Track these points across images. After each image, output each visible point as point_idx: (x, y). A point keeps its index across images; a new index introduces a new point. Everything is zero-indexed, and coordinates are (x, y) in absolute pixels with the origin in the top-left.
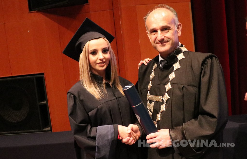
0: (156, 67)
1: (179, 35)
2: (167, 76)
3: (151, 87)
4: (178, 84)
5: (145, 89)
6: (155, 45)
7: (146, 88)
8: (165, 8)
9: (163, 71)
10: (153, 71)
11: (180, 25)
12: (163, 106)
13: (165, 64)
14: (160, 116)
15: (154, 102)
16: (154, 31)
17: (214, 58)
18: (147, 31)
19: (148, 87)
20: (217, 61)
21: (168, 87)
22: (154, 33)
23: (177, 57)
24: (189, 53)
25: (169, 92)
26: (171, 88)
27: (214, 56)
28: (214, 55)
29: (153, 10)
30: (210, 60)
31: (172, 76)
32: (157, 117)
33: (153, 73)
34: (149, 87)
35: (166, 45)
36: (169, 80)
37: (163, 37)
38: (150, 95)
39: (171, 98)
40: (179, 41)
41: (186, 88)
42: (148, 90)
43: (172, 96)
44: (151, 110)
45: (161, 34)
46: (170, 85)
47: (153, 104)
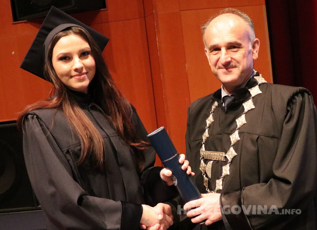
0: (216, 107)
1: (255, 58)
2: (233, 121)
3: (207, 138)
4: (250, 133)
5: (198, 141)
6: (216, 70)
7: (200, 140)
8: (235, 14)
9: (227, 113)
10: (212, 113)
11: (257, 42)
12: (226, 168)
13: (230, 102)
14: (221, 183)
15: (212, 162)
16: (216, 49)
17: (306, 95)
18: (205, 49)
19: (203, 137)
20: (311, 100)
21: (235, 138)
22: (216, 52)
23: (249, 92)
24: (268, 86)
25: (236, 146)
26: (239, 139)
27: (307, 92)
28: (307, 90)
29: (216, 17)
30: (301, 97)
31: (242, 121)
32: (217, 185)
33: (211, 116)
34: (205, 138)
35: (233, 72)
36: (237, 127)
37: (229, 59)
38: (206, 150)
39: (239, 156)
40: (254, 68)
41: (262, 139)
42: (203, 143)
43: (241, 152)
44: (207, 173)
45: (226, 54)
46: (238, 136)
47: (210, 164)
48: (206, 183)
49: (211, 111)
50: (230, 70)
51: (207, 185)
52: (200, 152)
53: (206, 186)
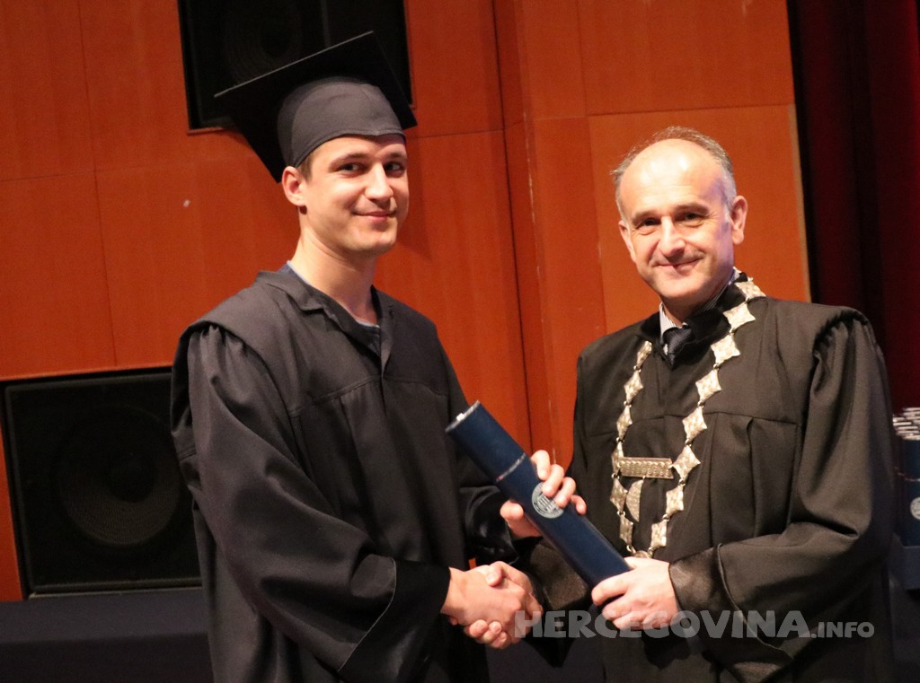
0: (649, 355)
1: (737, 241)
2: (691, 387)
3: (629, 427)
4: (730, 414)
5: (608, 435)
6: (649, 270)
7: (610, 432)
8: (691, 140)
9: (674, 367)
10: (637, 369)
11: (740, 204)
13: (681, 344)
14: (664, 530)
15: (641, 482)
16: (650, 220)
17: (857, 325)
18: (621, 223)
19: (618, 426)
20: (868, 334)
21: (695, 425)
22: (650, 228)
23: (726, 319)
24: (767, 305)
25: (698, 444)
26: (705, 427)
27: (859, 318)
28: (860, 313)
29: (648, 145)
30: (845, 329)
31: (709, 387)
32: (653, 535)
33: (636, 376)
34: (623, 427)
35: (690, 273)
36: (699, 400)
37: (680, 244)
38: (625, 455)
39: (707, 465)
40: (734, 264)
41: (759, 427)
42: (618, 439)
43: (710, 457)
44: (630, 509)
45: (673, 232)
46: (701, 419)
47: (637, 487)
48: (626, 534)
49: (636, 364)
51: (630, 537)
52: (611, 460)
53: (626, 540)
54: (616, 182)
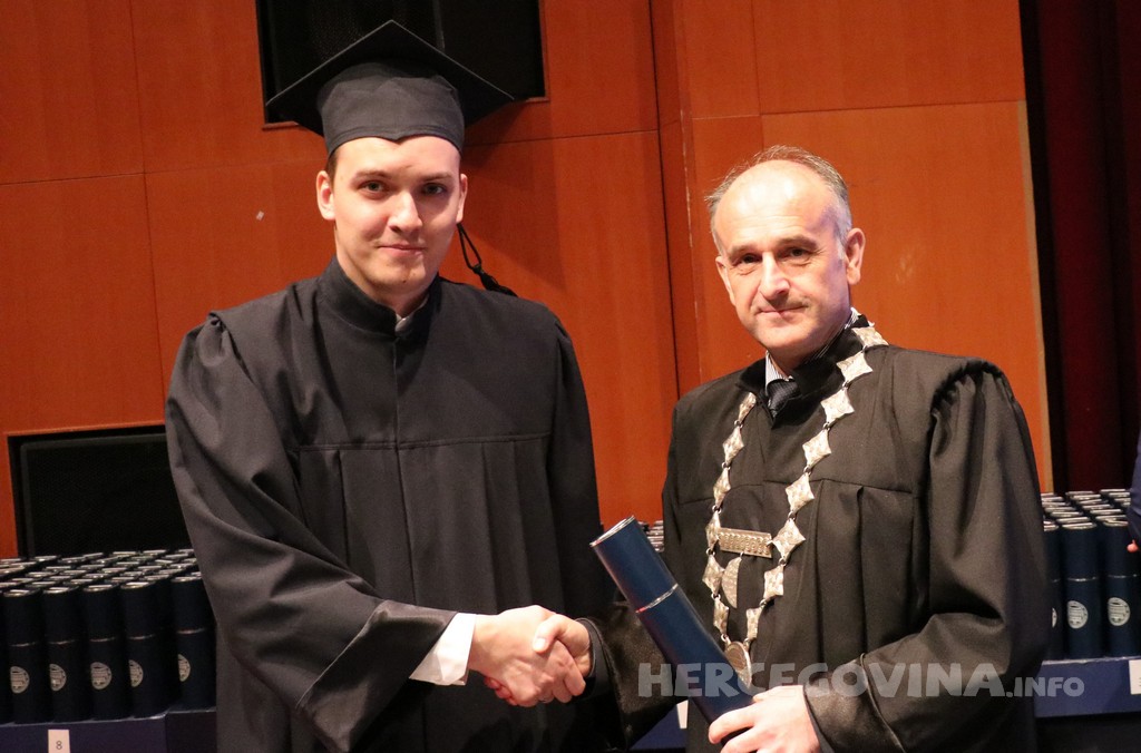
0: (752, 409)
1: (852, 281)
2: (797, 451)
3: (727, 493)
4: (838, 481)
5: (703, 503)
6: (751, 319)
7: (705, 499)
8: (799, 162)
9: (777, 425)
10: (738, 424)
11: (857, 237)
12: (774, 577)
13: (785, 398)
15: (738, 560)
16: (749, 256)
17: (989, 378)
18: (719, 259)
19: (715, 492)
20: (1004, 392)
21: (800, 495)
22: (750, 265)
23: (839, 371)
25: (801, 517)
26: (811, 496)
27: (992, 371)
30: (972, 383)
31: (818, 449)
32: (749, 624)
33: (737, 431)
34: (720, 493)
35: (796, 320)
36: (805, 466)
37: (784, 285)
38: (723, 526)
39: (813, 540)
40: (851, 304)
41: (870, 497)
42: (714, 508)
43: (816, 531)
44: (726, 592)
45: (775, 271)
46: (807, 488)
47: (735, 565)
48: (721, 620)
49: (737, 418)
50: (787, 314)
51: (725, 625)
52: (705, 532)
53: (719, 627)
54: (711, 210)
